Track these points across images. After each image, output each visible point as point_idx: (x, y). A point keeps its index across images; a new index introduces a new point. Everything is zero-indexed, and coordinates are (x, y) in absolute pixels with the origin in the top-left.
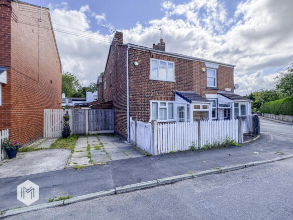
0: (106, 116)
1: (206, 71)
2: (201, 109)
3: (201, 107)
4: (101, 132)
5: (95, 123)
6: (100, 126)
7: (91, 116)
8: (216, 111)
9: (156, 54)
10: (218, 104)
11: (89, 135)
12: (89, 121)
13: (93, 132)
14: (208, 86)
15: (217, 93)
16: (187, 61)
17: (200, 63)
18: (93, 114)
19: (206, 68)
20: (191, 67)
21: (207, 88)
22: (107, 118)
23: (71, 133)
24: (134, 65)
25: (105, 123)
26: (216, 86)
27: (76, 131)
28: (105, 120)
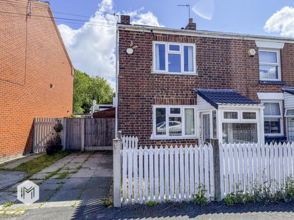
0: (107, 127)
1: (257, 54)
2: (240, 120)
3: (240, 115)
4: (100, 148)
5: (94, 136)
6: (99, 141)
7: (89, 127)
8: (281, 122)
9: (163, 35)
10: (284, 109)
11: (85, 152)
12: (85, 133)
13: (91, 148)
14: (261, 79)
15: (283, 91)
16: (218, 40)
17: (245, 42)
18: (91, 124)
19: (257, 49)
20: (228, 50)
21: (261, 83)
22: (110, 130)
23: (64, 149)
24: (127, 54)
25: (107, 136)
26: (280, 79)
27: (69, 146)
28: (107, 133)
